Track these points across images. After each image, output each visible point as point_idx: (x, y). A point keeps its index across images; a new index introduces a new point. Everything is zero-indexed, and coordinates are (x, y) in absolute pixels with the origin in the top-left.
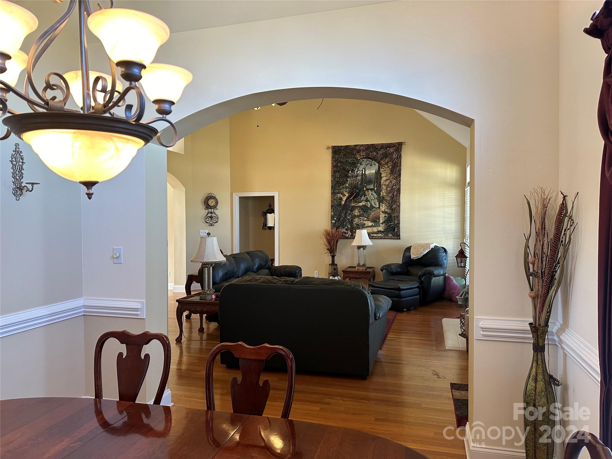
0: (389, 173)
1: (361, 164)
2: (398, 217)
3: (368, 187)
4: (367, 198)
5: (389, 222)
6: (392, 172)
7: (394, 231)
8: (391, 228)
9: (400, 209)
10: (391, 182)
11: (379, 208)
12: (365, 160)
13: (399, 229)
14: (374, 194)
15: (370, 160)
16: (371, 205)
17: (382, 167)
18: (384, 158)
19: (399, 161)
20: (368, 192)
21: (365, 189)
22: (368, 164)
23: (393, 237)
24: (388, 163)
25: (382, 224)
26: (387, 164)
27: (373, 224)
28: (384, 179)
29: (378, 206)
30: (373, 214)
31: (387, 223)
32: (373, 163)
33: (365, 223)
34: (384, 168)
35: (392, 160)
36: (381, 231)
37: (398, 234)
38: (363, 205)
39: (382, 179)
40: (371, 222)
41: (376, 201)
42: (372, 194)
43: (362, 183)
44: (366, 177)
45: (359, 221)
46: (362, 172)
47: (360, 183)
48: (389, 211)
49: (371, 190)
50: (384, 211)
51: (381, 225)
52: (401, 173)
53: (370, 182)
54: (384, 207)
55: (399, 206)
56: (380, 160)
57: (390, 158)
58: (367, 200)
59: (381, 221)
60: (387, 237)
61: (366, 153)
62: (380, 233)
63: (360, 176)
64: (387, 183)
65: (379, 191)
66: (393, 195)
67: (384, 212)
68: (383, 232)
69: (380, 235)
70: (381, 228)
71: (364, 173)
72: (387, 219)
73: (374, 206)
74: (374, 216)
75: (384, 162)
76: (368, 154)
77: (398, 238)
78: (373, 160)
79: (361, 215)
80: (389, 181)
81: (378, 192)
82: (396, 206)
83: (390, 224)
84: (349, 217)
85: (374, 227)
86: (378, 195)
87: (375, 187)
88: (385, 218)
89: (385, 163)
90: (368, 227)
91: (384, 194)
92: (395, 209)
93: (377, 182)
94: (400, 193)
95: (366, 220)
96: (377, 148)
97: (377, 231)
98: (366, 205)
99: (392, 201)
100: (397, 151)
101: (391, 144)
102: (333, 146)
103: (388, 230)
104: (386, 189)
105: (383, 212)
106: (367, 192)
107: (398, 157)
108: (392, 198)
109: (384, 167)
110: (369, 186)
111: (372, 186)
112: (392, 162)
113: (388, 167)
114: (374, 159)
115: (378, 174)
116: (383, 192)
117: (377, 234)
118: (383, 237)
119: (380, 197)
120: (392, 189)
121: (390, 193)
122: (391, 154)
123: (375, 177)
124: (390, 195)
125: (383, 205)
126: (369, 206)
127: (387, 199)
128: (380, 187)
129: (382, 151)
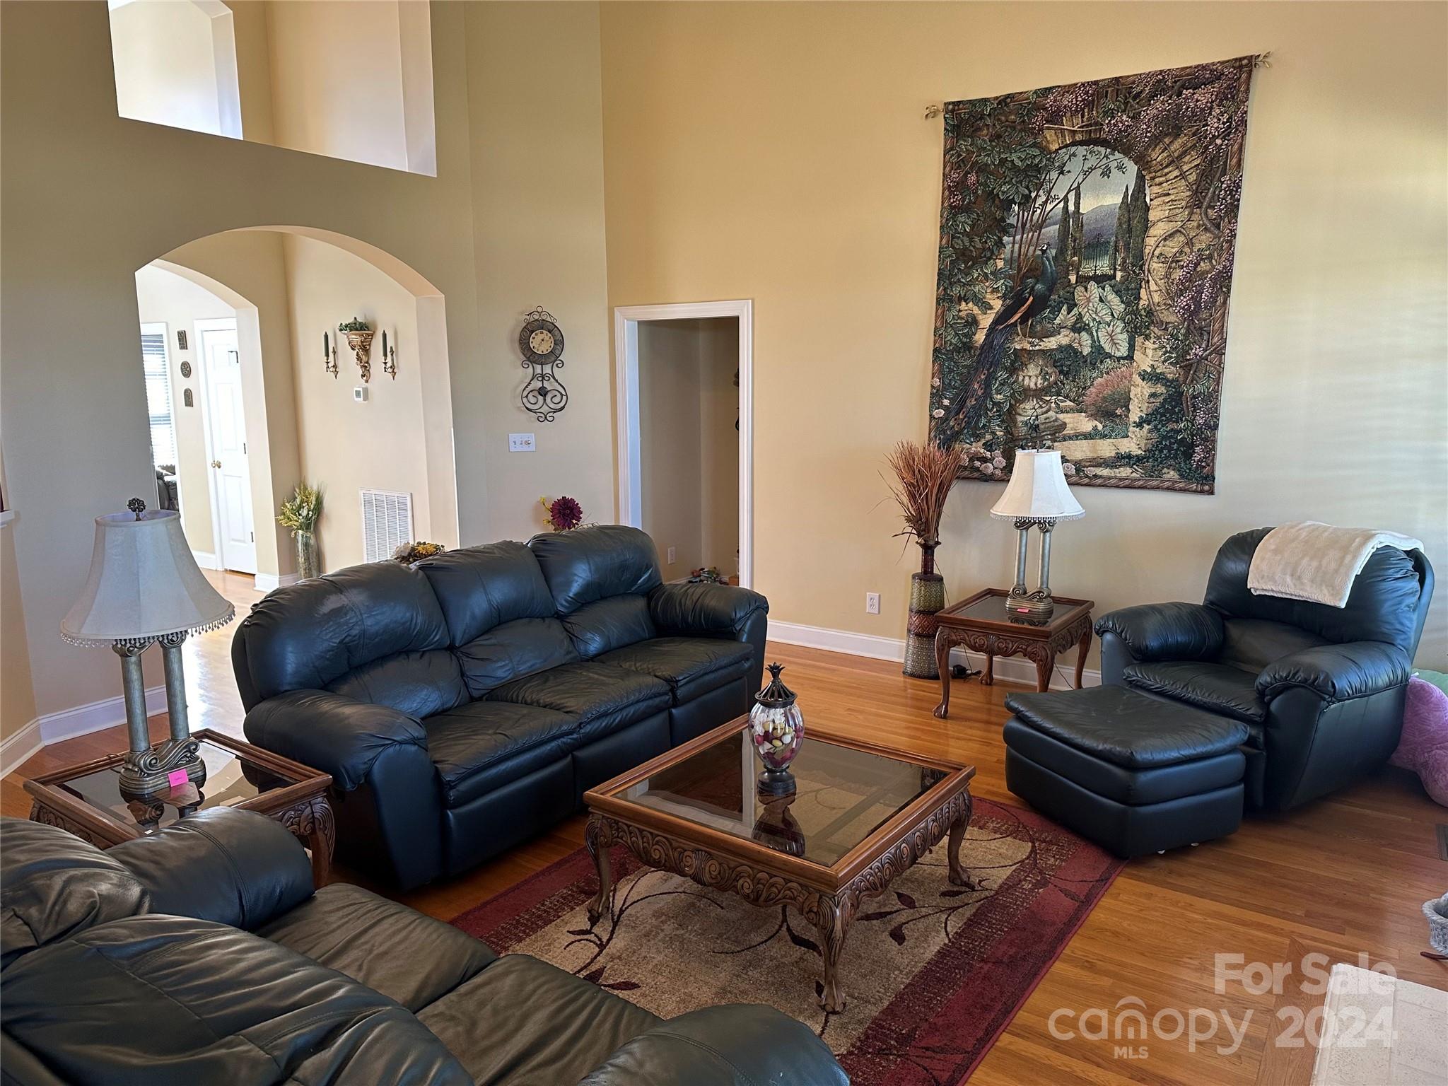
0: (1184, 203)
1: (1062, 173)
2: (1211, 399)
3: (1088, 268)
4: (1080, 316)
5: (1169, 420)
6: (1197, 200)
7: (1188, 455)
8: (1175, 446)
9: (1221, 363)
10: (1190, 243)
11: (1130, 357)
12: (1081, 150)
13: (1214, 449)
14: (1111, 296)
15: (1102, 150)
16: (1098, 350)
17: (1153, 179)
18: (1166, 135)
19: (1236, 147)
20: (1086, 290)
21: (1073, 278)
22: (1092, 169)
23: (1181, 485)
24: (1181, 157)
25: (1139, 425)
26: (1175, 161)
27: (1100, 427)
28: (1158, 231)
29: (1123, 351)
30: (1101, 384)
31: (1161, 421)
32: (1113, 165)
33: (1067, 421)
34: (1160, 184)
35: (1200, 141)
36: (1129, 457)
37: (1205, 471)
38: (1060, 346)
39: (1152, 232)
40: (1093, 416)
41: (1119, 330)
42: (1101, 300)
43: (1062, 251)
44: (1080, 226)
45: (1039, 411)
46: (1066, 208)
47: (1054, 252)
48: (1171, 372)
49: (1100, 280)
50: (1149, 370)
51: (1131, 429)
52: (1238, 200)
53: (1095, 247)
54: (1150, 352)
55: (1220, 351)
56: (1146, 149)
57: (1194, 135)
58: (1079, 326)
59: (1135, 416)
60: (1154, 483)
61: (1088, 119)
62: (1128, 465)
63: (1055, 224)
64: (1172, 248)
65: (1133, 286)
66: (1196, 300)
67: (1152, 377)
68: (1139, 459)
69: (1125, 472)
70: (1133, 443)
71: (1071, 208)
72: (1163, 405)
73: (1107, 348)
74: (1107, 391)
75: (1165, 154)
76: (1096, 123)
77: (1206, 488)
78: (1114, 149)
79: (1050, 386)
80: (1182, 238)
81: (1129, 292)
82: (1205, 350)
83: (1170, 426)
84: (999, 397)
85: (1104, 436)
86: (1127, 304)
87: (1115, 269)
88: (1152, 400)
89: (1166, 162)
90: (1077, 436)
91: (1157, 298)
92: (1199, 362)
93: (1127, 246)
94: (1229, 290)
95: (1072, 410)
96: (1139, 94)
97: (1113, 454)
98: (1075, 345)
99: (1188, 329)
100: (1227, 99)
101: (1204, 67)
102: (949, 103)
103: (1161, 451)
104: (1167, 276)
105: (1144, 376)
106: (1080, 289)
107: (1229, 127)
108: (1191, 313)
109: (1161, 179)
110: (1092, 264)
111: (1103, 266)
112: (1203, 153)
113: (1183, 176)
114: (1121, 144)
115: (1136, 207)
116: (1153, 287)
117: (1112, 467)
118: (1141, 483)
119: (1136, 313)
120: (1194, 274)
121: (1181, 293)
122: (1201, 116)
123: (1120, 225)
124: (1183, 301)
125: (1149, 344)
126: (1086, 351)
127: (1165, 319)
128: (1141, 268)
129: (1161, 105)
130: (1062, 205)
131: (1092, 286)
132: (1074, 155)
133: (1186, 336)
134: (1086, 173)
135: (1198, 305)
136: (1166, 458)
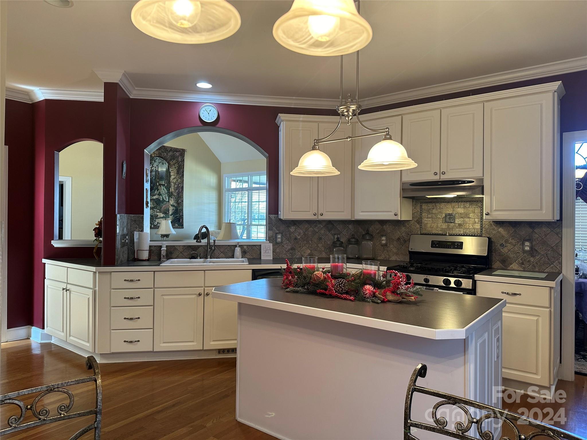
0: (176, 173)
1: (155, 162)
2: (182, 210)
4: (160, 192)
5: (176, 214)
6: (178, 173)
7: (179, 221)
8: (177, 219)
9: (183, 203)
10: (177, 180)
11: (169, 201)
12: (158, 158)
13: (183, 220)
14: (165, 189)
15: (162, 159)
16: (163, 199)
17: (171, 167)
18: (173, 159)
19: (183, 164)
21: (158, 184)
22: (160, 162)
23: (178, 227)
24: (175, 164)
25: (171, 215)
26: (174, 164)
27: (164, 216)
28: (172, 177)
29: (167, 200)
30: (164, 207)
31: (174, 214)
32: (164, 162)
33: (158, 214)
35: (178, 162)
37: (182, 224)
38: (156, 198)
40: (163, 213)
41: (166, 196)
42: (163, 189)
43: (155, 178)
44: (159, 174)
45: (153, 212)
52: (184, 174)
53: (161, 178)
54: (172, 201)
55: (183, 201)
56: (169, 161)
57: (177, 160)
58: (160, 194)
59: (170, 214)
60: (174, 227)
61: (159, 152)
63: (154, 172)
64: (175, 181)
65: (168, 187)
67: (173, 206)
71: (157, 169)
72: (175, 211)
73: (165, 199)
74: (165, 208)
76: (160, 153)
77: (182, 227)
78: (164, 160)
79: (154, 207)
82: (181, 201)
83: (176, 215)
85: (165, 218)
86: (168, 191)
87: (165, 184)
88: (173, 210)
89: (173, 164)
90: (160, 218)
91: (173, 190)
92: (180, 203)
93: (167, 179)
94: (183, 190)
95: (159, 212)
96: (167, 150)
98: (159, 198)
100: (181, 155)
101: (178, 149)
104: (174, 186)
105: (172, 205)
106: (159, 186)
107: (182, 160)
108: (178, 194)
110: (162, 182)
112: (178, 164)
113: (175, 167)
114: (164, 159)
115: (168, 171)
116: (172, 188)
119: (169, 192)
120: (178, 187)
121: (177, 189)
122: (178, 157)
123: (166, 175)
124: (177, 191)
125: (172, 199)
126: (161, 200)
127: (174, 194)
128: (170, 184)
129: (170, 154)
130: (155, 168)
131: (162, 186)
132: (157, 159)
133: (178, 197)
134: (159, 163)
135: (179, 192)
136: (176, 222)
